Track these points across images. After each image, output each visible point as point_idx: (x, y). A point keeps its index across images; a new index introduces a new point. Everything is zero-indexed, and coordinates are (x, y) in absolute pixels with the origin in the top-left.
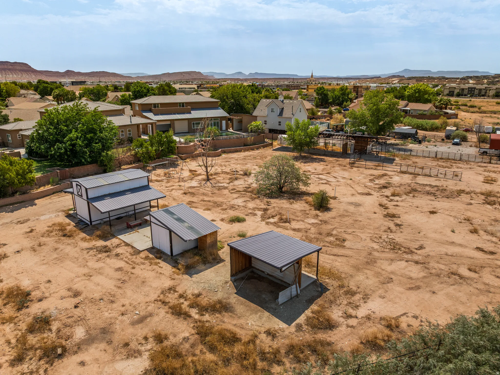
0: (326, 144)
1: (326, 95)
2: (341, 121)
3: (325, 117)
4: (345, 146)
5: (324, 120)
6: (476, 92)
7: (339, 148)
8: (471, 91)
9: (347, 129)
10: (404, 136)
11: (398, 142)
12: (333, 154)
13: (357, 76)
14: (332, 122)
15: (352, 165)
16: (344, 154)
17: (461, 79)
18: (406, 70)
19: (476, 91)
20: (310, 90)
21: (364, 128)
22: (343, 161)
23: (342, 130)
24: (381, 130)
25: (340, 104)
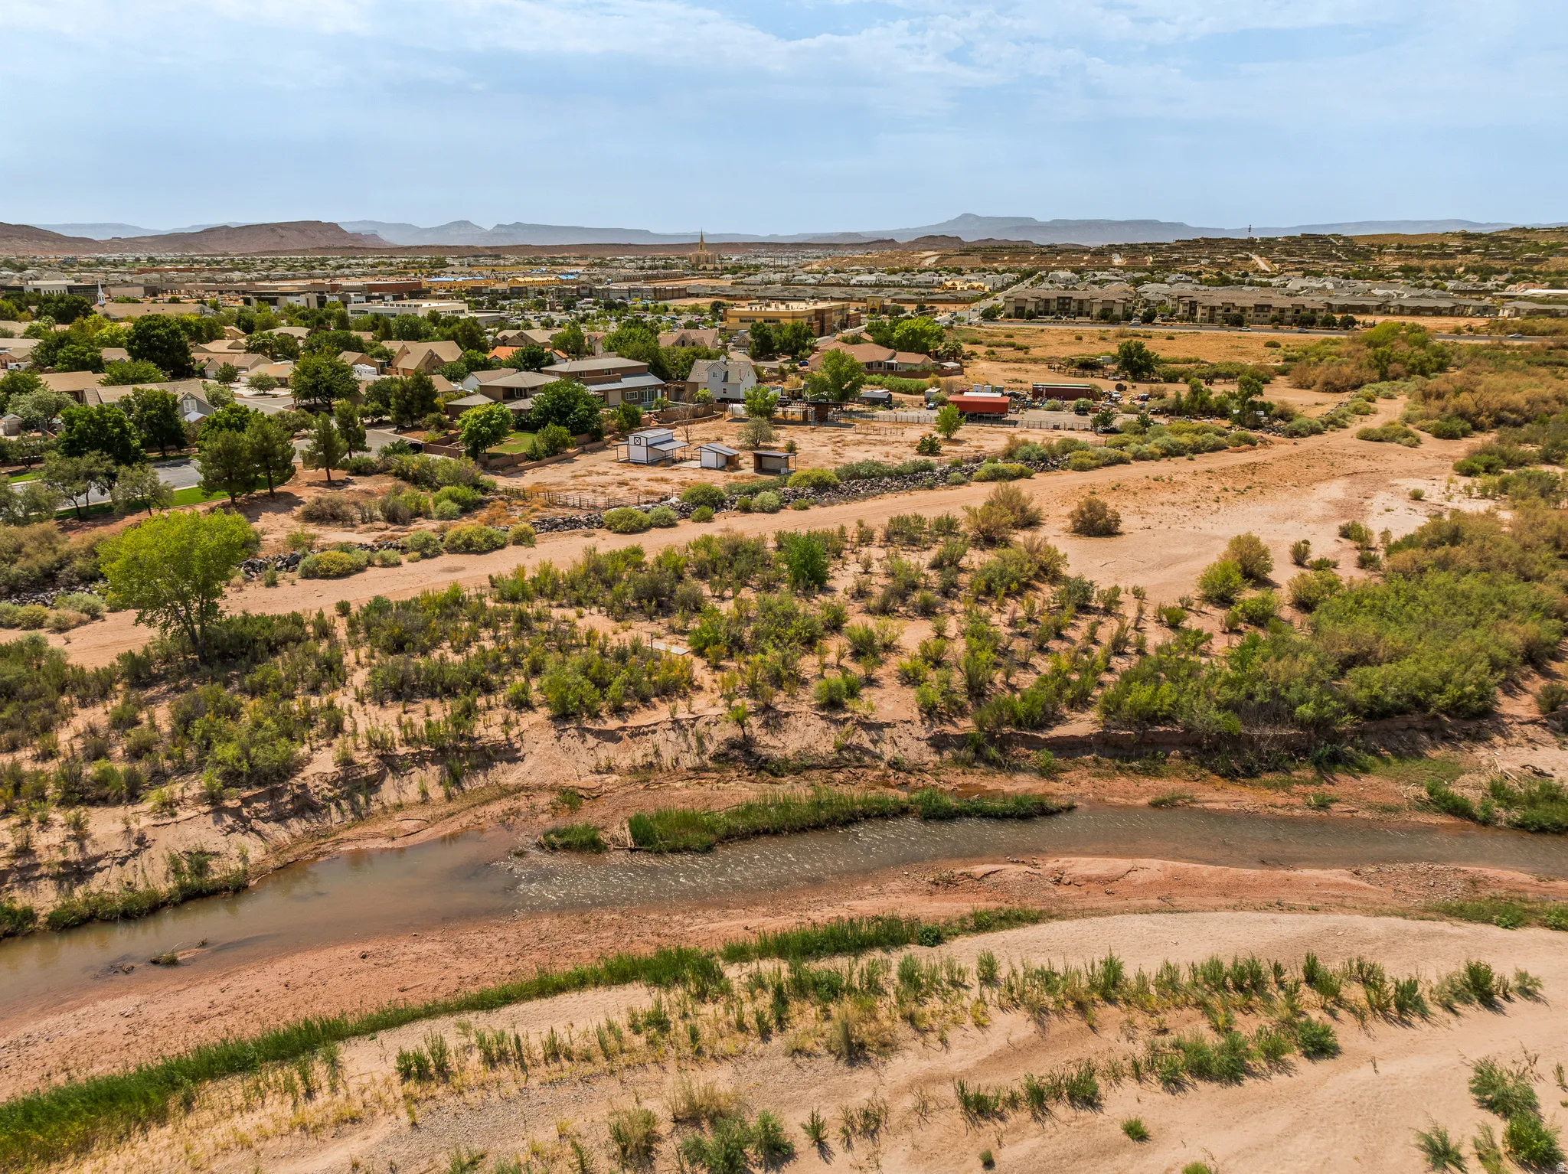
0: (784, 413)
1: (768, 338)
2: (798, 385)
3: (775, 379)
4: (805, 413)
5: (774, 384)
6: (1074, 306)
7: (799, 417)
8: (1064, 304)
9: (807, 395)
10: (875, 402)
11: (866, 409)
12: (793, 423)
13: (829, 236)
14: (786, 386)
15: (813, 430)
16: (805, 421)
17: (1094, 254)
18: (966, 216)
19: (1073, 304)
20: (731, 320)
21: (825, 393)
22: (802, 427)
23: (800, 397)
24: (845, 396)
25: (793, 353)
